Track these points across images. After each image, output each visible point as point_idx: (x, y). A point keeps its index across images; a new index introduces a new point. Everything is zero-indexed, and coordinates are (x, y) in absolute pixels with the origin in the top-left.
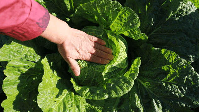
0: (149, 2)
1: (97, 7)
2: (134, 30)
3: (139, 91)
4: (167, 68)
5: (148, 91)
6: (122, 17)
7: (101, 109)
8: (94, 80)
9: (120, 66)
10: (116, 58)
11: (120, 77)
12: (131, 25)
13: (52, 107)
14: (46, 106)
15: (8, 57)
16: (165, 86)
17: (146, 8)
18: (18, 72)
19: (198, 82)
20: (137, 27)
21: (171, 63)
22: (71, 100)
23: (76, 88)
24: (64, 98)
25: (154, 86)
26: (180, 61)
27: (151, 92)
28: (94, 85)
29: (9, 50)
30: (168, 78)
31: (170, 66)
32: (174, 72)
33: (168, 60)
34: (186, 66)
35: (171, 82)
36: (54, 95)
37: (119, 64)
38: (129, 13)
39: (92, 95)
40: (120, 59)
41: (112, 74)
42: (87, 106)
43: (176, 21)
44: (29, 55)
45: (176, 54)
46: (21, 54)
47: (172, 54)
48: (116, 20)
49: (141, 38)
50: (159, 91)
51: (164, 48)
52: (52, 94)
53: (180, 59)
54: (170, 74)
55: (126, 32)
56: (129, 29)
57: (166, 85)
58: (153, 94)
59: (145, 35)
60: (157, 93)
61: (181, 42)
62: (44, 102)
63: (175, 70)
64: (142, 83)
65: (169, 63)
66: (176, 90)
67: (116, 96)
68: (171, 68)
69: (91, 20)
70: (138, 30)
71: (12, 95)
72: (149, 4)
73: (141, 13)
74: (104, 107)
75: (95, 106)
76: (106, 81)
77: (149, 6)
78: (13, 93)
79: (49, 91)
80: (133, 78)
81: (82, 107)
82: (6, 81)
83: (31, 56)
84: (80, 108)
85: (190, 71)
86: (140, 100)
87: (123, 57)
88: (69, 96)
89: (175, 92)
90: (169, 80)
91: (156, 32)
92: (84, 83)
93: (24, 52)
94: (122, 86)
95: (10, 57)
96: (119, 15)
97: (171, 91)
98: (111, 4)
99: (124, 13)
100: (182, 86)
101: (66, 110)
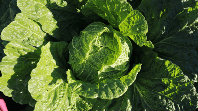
0: (164, 8)
1: (107, 4)
2: (140, 36)
3: (134, 97)
4: (168, 81)
5: (142, 100)
6: (131, 20)
7: (91, 106)
8: (90, 77)
9: (118, 68)
10: (115, 60)
11: (116, 79)
12: (138, 29)
13: (43, 93)
14: (36, 92)
15: (10, 37)
16: (160, 99)
17: (160, 14)
18: (18, 53)
19: (196, 104)
20: (144, 34)
21: (172, 77)
22: (64, 90)
23: (69, 81)
24: (57, 88)
25: (149, 96)
26: (182, 78)
27: (145, 102)
28: (89, 81)
29: (13, 30)
30: (166, 92)
31: (171, 81)
32: (174, 87)
33: (170, 73)
34: (187, 84)
35: (168, 97)
36: (47, 82)
37: (117, 66)
38: (138, 17)
39: (82, 91)
40: (120, 61)
41: (108, 74)
42: (78, 100)
43: (189, 34)
44: (32, 39)
45: (180, 69)
46: (24, 37)
47: (176, 68)
48: (125, 21)
49: (147, 45)
50: (153, 102)
51: (168, 60)
52: (45, 81)
53: (183, 76)
54: (169, 88)
55: (132, 36)
56: (135, 34)
57: (162, 99)
58: (147, 105)
59: (151, 43)
60: (150, 104)
61: (190, 58)
62: (35, 88)
63: (175, 85)
64: (138, 90)
65: (170, 77)
66: (171, 106)
67: (106, 98)
68: (172, 82)
69: (101, 15)
70: (144, 36)
71: (7, 74)
72: (165, 10)
73: (154, 19)
74: (94, 104)
75: (86, 102)
76: (102, 80)
77: (164, 12)
78: (9, 73)
79: (42, 78)
80: (128, 84)
81: (73, 99)
82: (4, 60)
83: (33, 41)
84: (71, 100)
85: (191, 91)
86: (132, 107)
87: (123, 59)
88: (63, 86)
89: (169, 108)
90: (166, 94)
91: (165, 42)
92: (79, 76)
93: (27, 35)
94: (114, 90)
95: (12, 38)
96: (128, 17)
97: (166, 106)
98: (121, 3)
99: (133, 16)
100: (178, 104)
101: (55, 99)
